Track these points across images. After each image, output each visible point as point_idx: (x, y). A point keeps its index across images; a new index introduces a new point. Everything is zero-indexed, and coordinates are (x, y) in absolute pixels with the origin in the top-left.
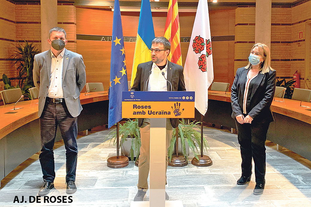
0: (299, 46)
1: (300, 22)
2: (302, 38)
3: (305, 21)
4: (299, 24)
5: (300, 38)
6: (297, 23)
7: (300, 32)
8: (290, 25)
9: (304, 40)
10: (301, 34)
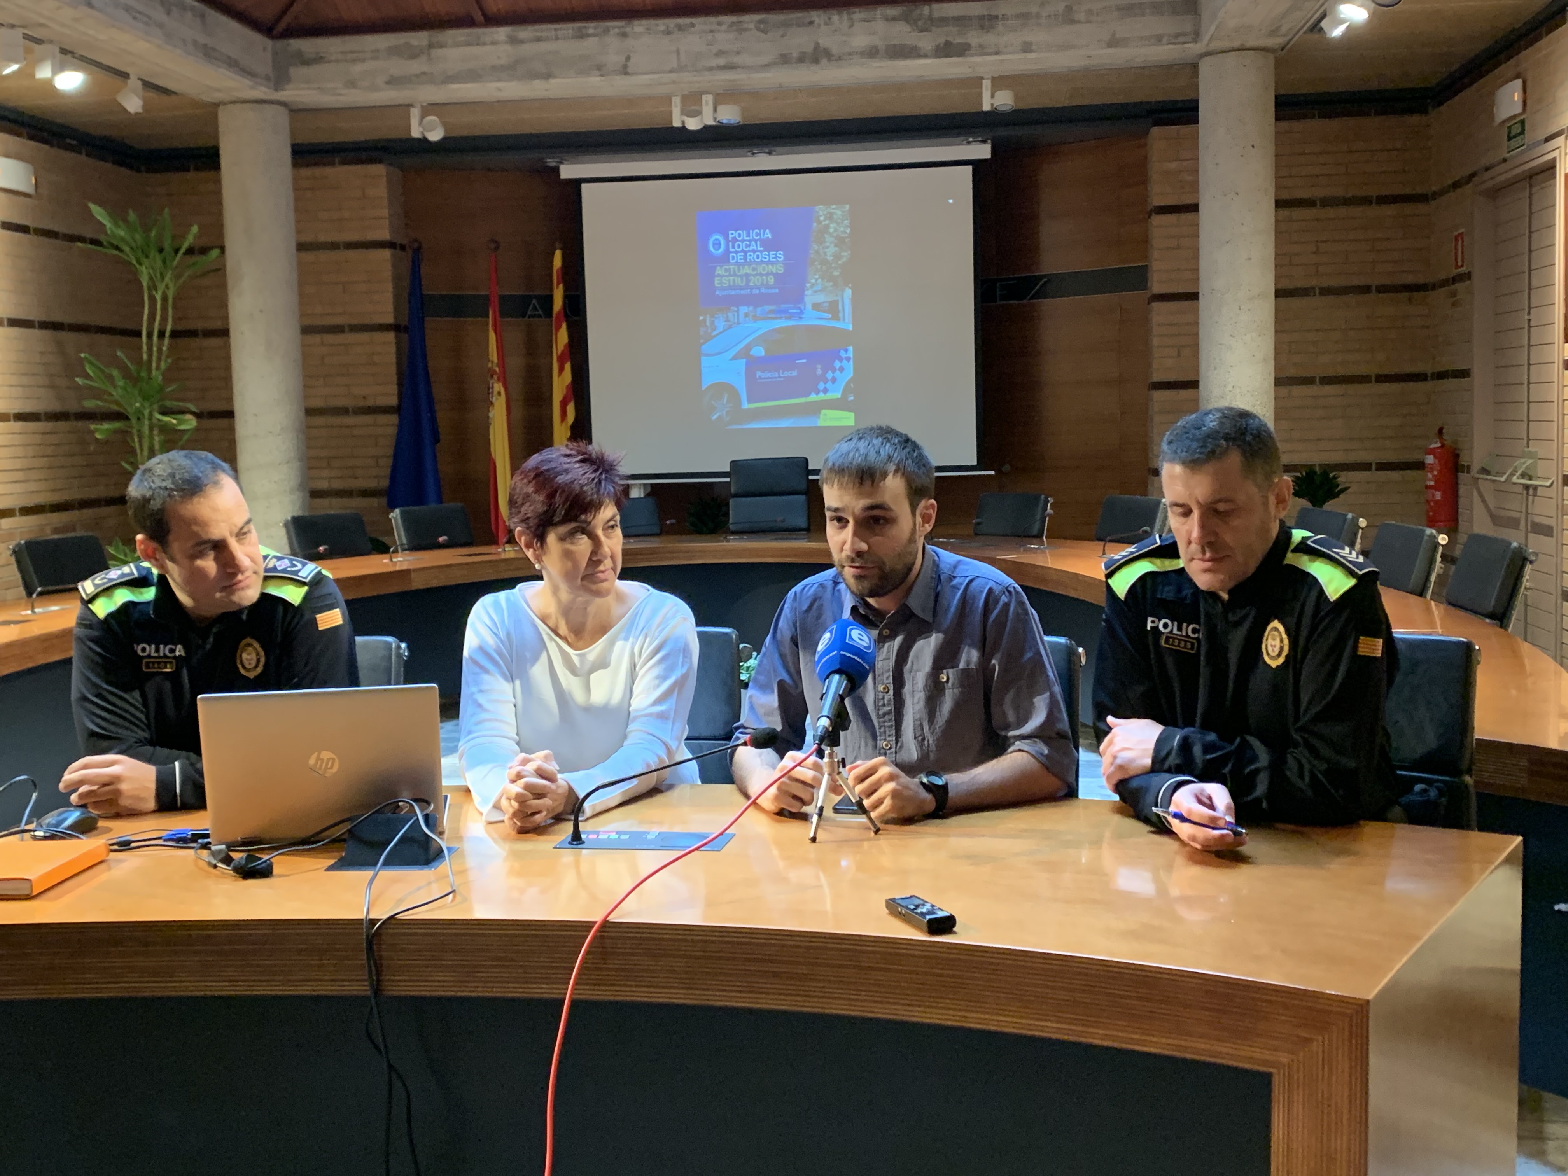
0: (1454, 304)
1: (1456, 185)
2: (1462, 266)
3: (1470, 178)
4: (1452, 195)
5: (1457, 267)
6: (1448, 190)
7: (1457, 238)
8: (1423, 198)
9: (1469, 276)
10: (1460, 243)
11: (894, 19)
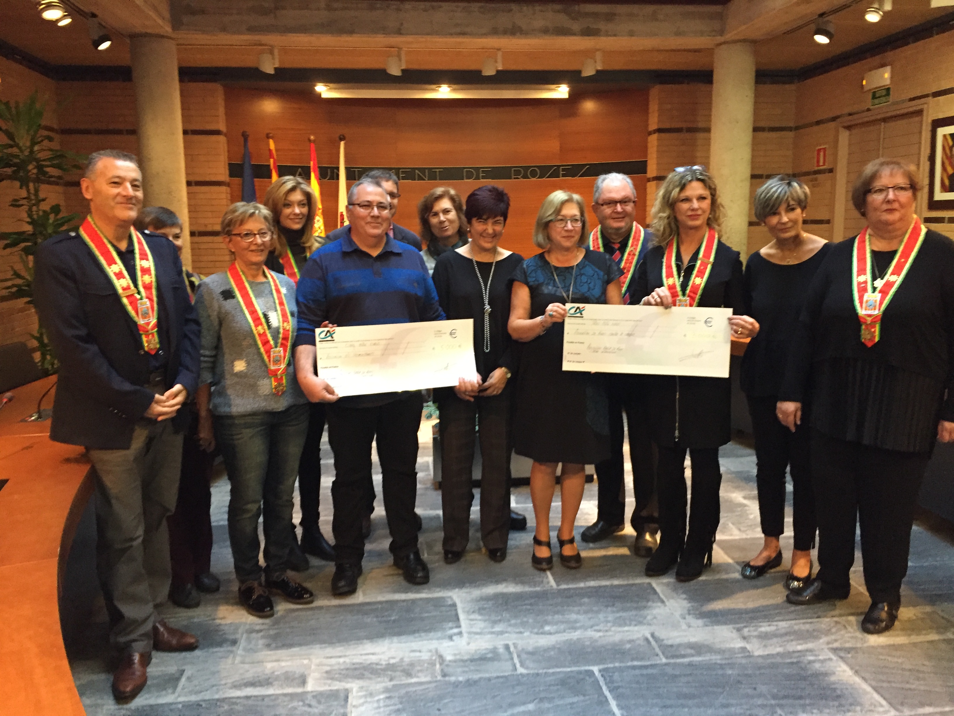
1: (818, 123)
2: (824, 165)
3: (834, 119)
4: (816, 128)
5: (819, 166)
6: (811, 125)
7: (819, 151)
9: (831, 171)
10: (822, 154)
11: (559, 11)
